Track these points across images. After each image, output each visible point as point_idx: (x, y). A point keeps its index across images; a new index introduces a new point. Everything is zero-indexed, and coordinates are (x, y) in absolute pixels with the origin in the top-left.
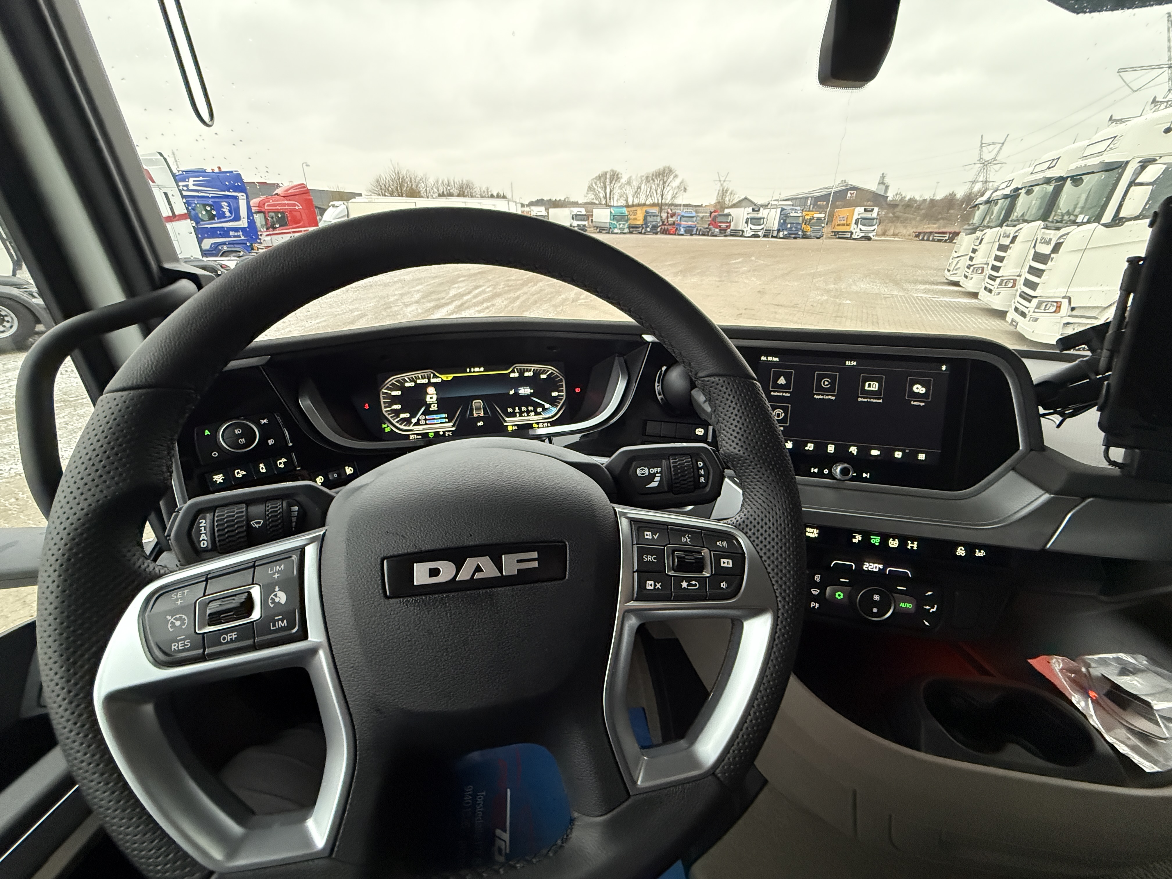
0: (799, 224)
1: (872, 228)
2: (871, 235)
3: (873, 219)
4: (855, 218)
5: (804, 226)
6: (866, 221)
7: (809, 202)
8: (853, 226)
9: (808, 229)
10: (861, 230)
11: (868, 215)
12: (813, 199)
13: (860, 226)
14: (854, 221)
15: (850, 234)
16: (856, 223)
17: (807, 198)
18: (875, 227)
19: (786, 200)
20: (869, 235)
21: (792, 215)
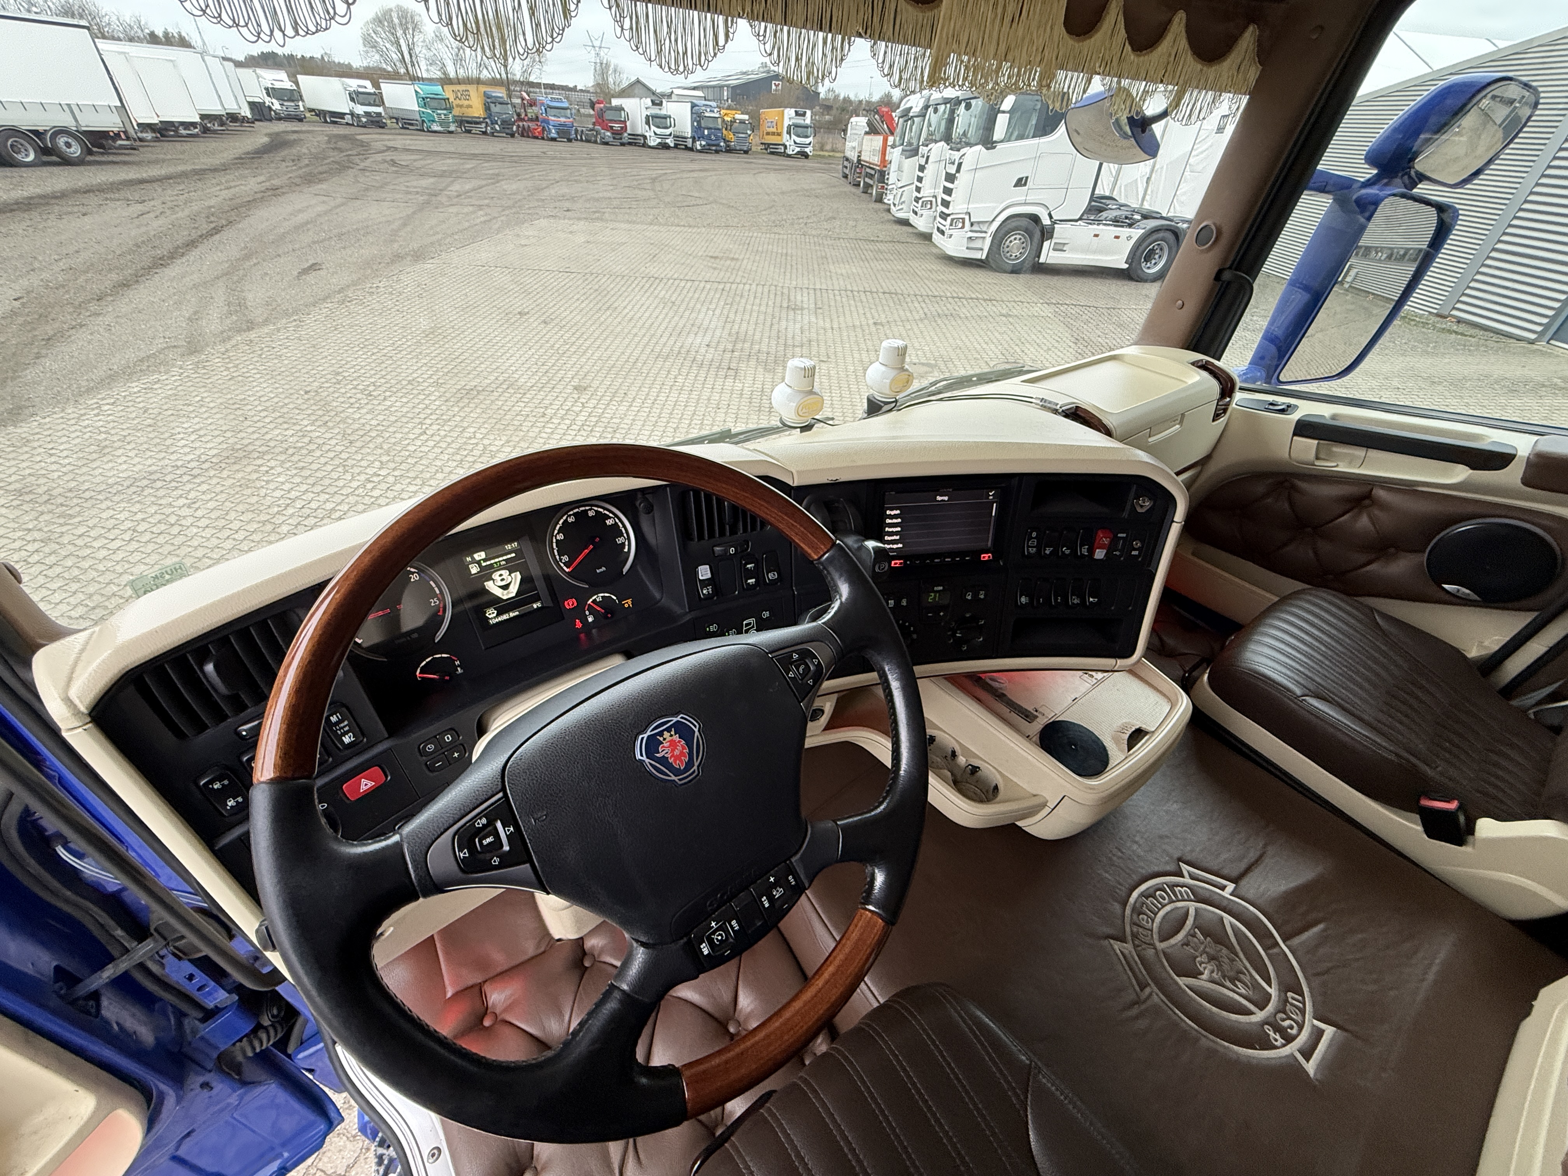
0: (719, 129)
1: (807, 140)
2: (807, 151)
3: (807, 127)
4: (786, 124)
5: (725, 131)
6: (799, 129)
7: (726, 93)
8: (785, 135)
9: (730, 136)
10: (795, 142)
11: (801, 121)
12: (731, 90)
13: (793, 136)
14: (785, 129)
15: (783, 148)
16: (789, 132)
17: (722, 87)
18: (811, 139)
19: (695, 89)
21: (707, 114)
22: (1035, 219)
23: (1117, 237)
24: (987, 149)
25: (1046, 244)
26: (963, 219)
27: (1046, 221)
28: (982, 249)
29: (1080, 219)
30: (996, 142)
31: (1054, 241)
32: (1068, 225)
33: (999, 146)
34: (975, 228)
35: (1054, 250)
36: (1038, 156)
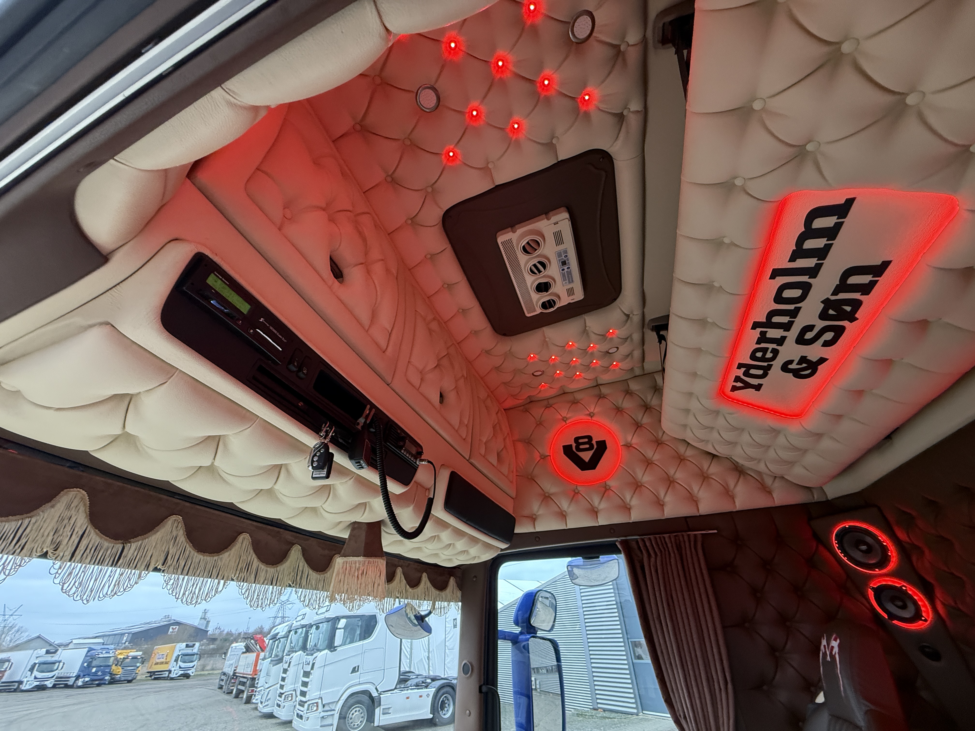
0: (109, 666)
1: (191, 664)
2: (190, 672)
3: (193, 655)
4: (175, 655)
5: (114, 667)
6: (186, 657)
7: (125, 638)
8: (173, 663)
9: (118, 671)
10: (180, 667)
11: (189, 651)
12: (131, 635)
13: (180, 663)
14: (174, 658)
15: (167, 673)
16: (176, 661)
17: (123, 634)
18: (195, 663)
19: (96, 637)
20: (188, 672)
21: (101, 656)
22: (366, 692)
23: (421, 696)
24: (331, 651)
25: (377, 711)
26: (317, 703)
27: (375, 694)
28: (332, 725)
29: (396, 688)
30: (337, 647)
31: (382, 707)
32: (389, 694)
33: (339, 649)
34: (327, 708)
35: (384, 714)
36: (363, 652)
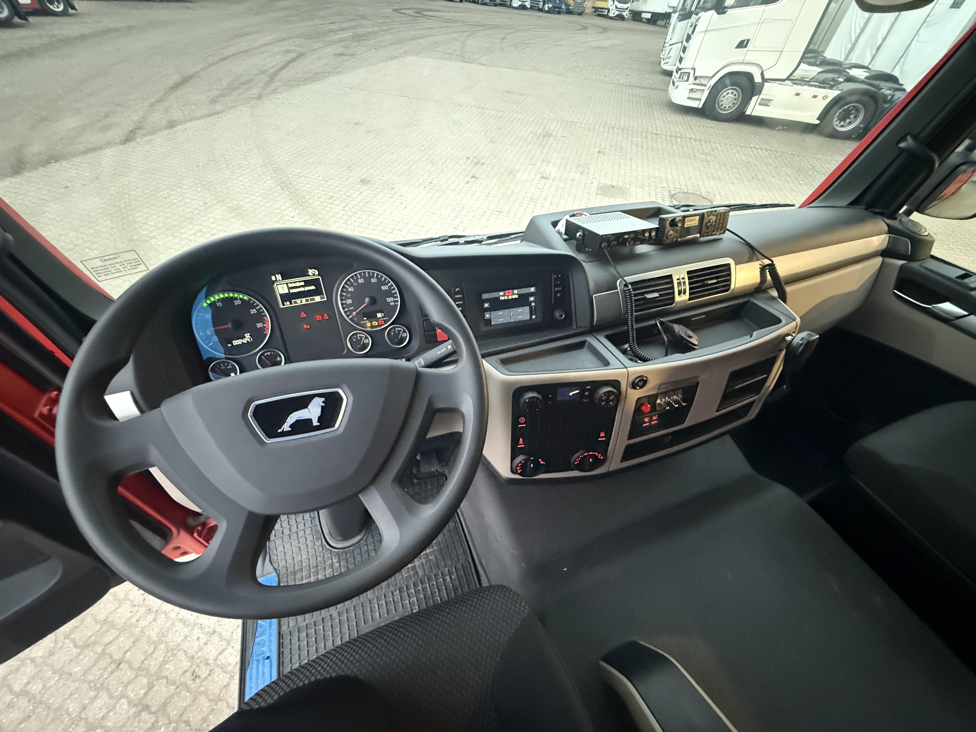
22: (749, 76)
23: (815, 97)
24: (719, 13)
25: (754, 99)
26: (689, 73)
27: (758, 79)
28: (700, 100)
29: (788, 79)
30: (726, 8)
31: (761, 96)
32: (775, 85)
33: (730, 12)
34: (697, 81)
35: (760, 104)
36: (761, 21)
